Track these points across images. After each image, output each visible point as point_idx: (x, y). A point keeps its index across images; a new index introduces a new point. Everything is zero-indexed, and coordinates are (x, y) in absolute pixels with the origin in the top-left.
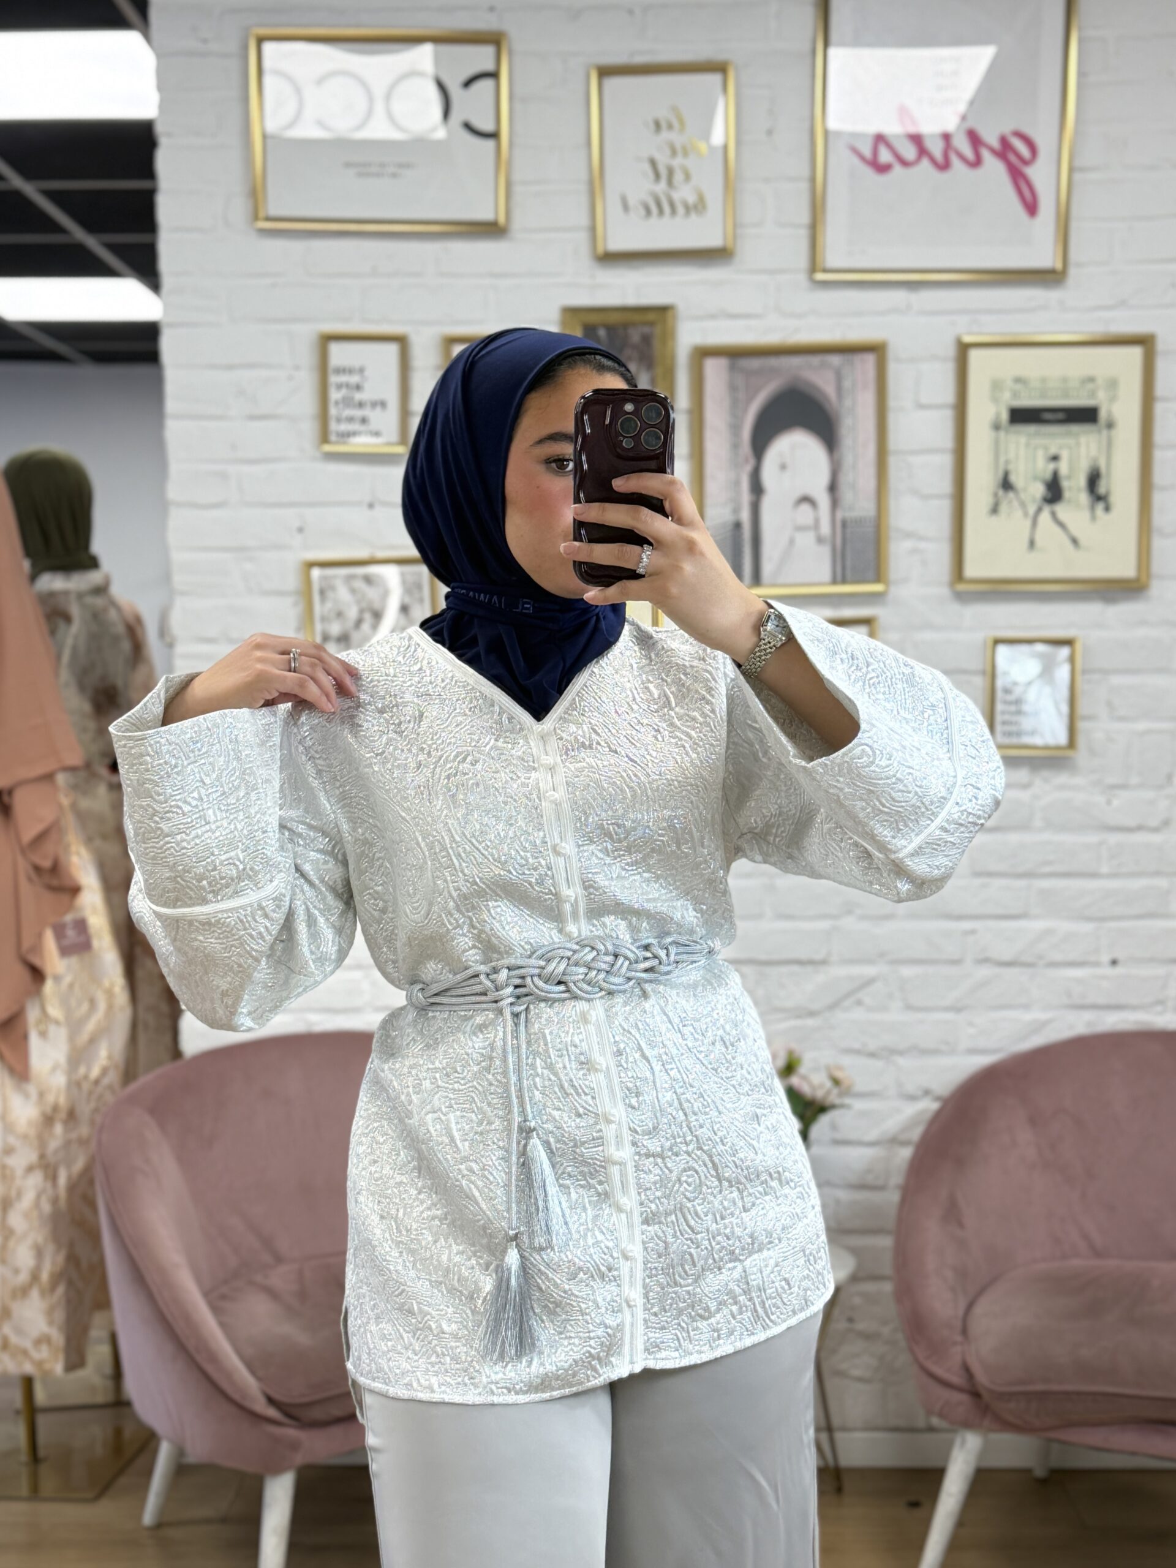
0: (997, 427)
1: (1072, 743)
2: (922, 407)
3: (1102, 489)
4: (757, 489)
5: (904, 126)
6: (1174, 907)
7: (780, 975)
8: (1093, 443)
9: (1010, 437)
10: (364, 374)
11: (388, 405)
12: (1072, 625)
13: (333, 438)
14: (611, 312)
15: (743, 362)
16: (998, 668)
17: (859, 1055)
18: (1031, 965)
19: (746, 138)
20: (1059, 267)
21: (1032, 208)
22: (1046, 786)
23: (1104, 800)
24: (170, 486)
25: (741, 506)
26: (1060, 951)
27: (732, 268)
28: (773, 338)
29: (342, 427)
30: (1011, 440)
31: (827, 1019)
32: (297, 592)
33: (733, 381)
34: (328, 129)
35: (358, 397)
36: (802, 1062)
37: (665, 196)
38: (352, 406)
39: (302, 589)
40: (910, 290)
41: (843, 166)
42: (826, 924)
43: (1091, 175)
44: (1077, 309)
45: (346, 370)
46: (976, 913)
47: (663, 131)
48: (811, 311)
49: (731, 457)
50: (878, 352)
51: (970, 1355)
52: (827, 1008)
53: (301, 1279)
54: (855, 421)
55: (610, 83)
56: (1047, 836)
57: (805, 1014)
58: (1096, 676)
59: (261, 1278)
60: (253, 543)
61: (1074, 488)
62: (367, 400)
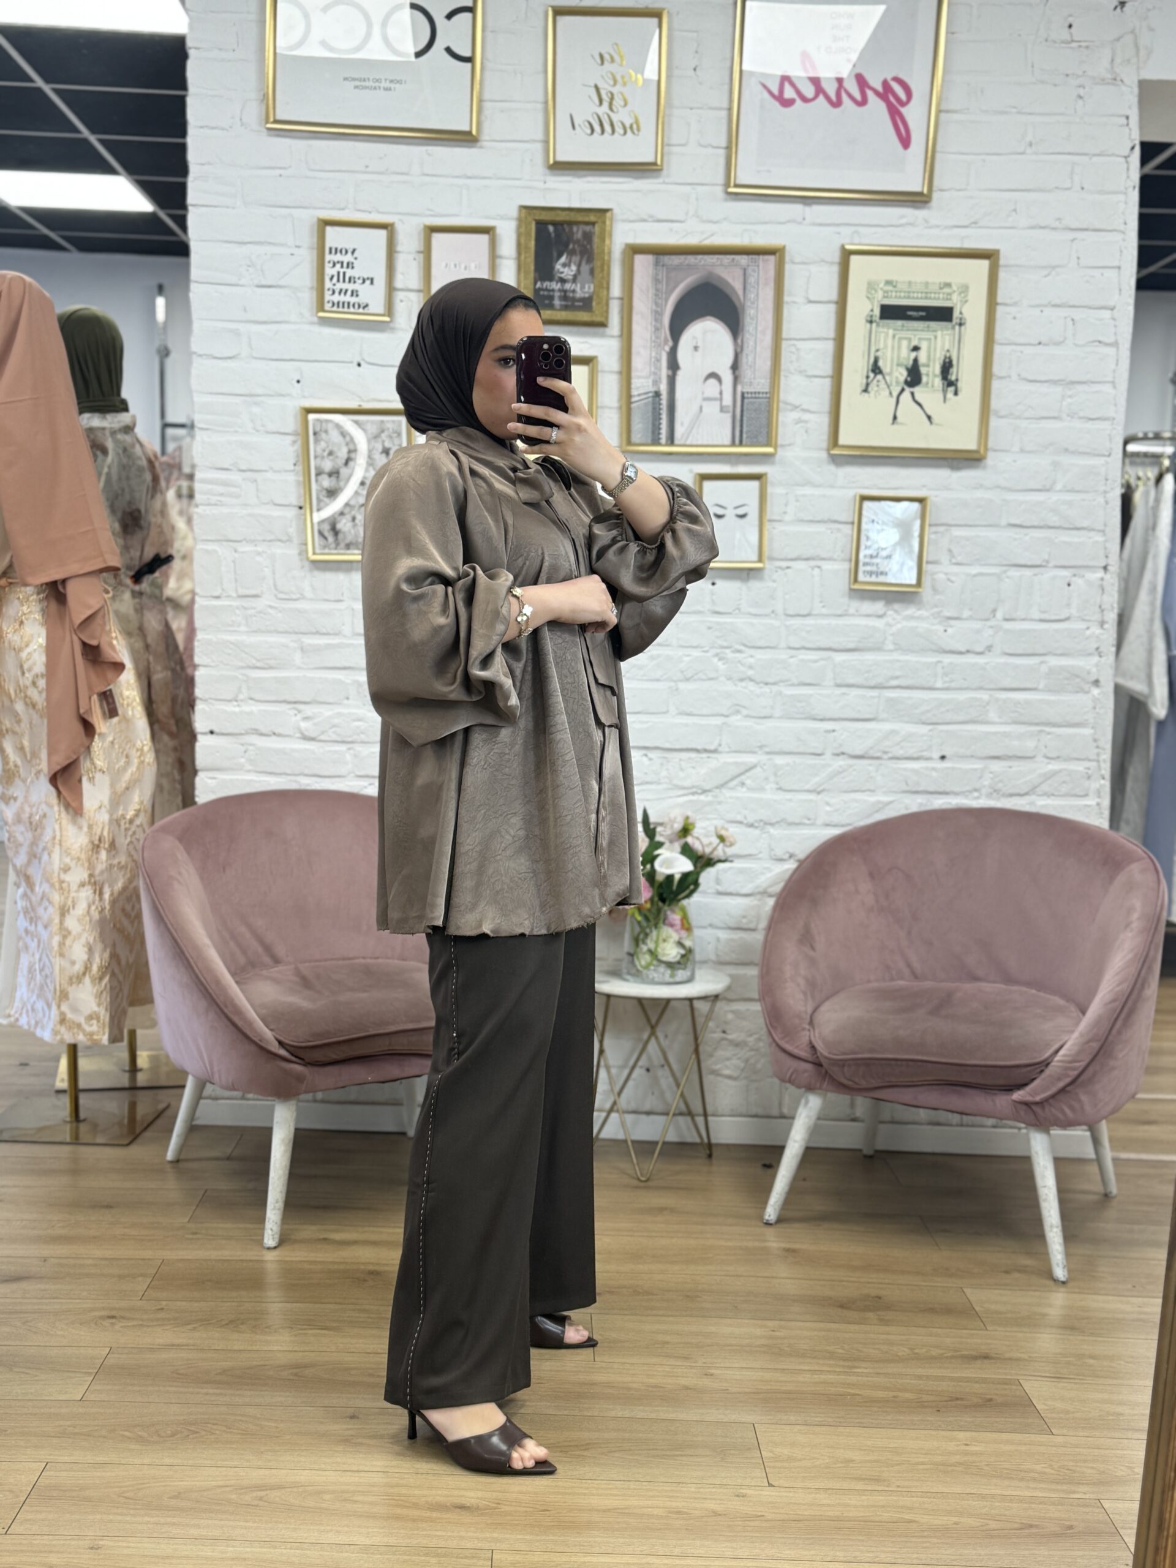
0: (869, 321)
2: (810, 302)
4: (674, 365)
5: (806, 70)
6: (993, 715)
7: (681, 760)
8: (947, 337)
9: (881, 329)
10: (356, 254)
11: (375, 281)
12: (924, 486)
13: (328, 306)
14: (560, 212)
15: (666, 259)
16: (864, 520)
17: (739, 825)
18: (878, 758)
19: (676, 72)
20: (925, 191)
21: (905, 142)
22: (898, 617)
23: (942, 629)
24: (193, 339)
25: (660, 378)
26: (902, 748)
27: (661, 180)
28: (692, 240)
29: (336, 298)
30: (881, 332)
31: (715, 796)
32: (295, 434)
33: (657, 274)
34: (331, 49)
35: (350, 273)
36: (694, 827)
37: (606, 116)
38: (344, 281)
39: (300, 431)
40: (805, 204)
41: (754, 99)
42: (718, 721)
43: (955, 116)
44: (938, 226)
45: (341, 251)
46: (836, 716)
47: (606, 63)
48: (725, 219)
49: (653, 338)
50: (778, 254)
51: (815, 1036)
52: (717, 787)
53: (298, 973)
54: (757, 311)
55: (563, 20)
56: (896, 656)
57: (699, 791)
58: (942, 529)
59: (265, 972)
60: (259, 391)
61: (931, 374)
62: (357, 276)
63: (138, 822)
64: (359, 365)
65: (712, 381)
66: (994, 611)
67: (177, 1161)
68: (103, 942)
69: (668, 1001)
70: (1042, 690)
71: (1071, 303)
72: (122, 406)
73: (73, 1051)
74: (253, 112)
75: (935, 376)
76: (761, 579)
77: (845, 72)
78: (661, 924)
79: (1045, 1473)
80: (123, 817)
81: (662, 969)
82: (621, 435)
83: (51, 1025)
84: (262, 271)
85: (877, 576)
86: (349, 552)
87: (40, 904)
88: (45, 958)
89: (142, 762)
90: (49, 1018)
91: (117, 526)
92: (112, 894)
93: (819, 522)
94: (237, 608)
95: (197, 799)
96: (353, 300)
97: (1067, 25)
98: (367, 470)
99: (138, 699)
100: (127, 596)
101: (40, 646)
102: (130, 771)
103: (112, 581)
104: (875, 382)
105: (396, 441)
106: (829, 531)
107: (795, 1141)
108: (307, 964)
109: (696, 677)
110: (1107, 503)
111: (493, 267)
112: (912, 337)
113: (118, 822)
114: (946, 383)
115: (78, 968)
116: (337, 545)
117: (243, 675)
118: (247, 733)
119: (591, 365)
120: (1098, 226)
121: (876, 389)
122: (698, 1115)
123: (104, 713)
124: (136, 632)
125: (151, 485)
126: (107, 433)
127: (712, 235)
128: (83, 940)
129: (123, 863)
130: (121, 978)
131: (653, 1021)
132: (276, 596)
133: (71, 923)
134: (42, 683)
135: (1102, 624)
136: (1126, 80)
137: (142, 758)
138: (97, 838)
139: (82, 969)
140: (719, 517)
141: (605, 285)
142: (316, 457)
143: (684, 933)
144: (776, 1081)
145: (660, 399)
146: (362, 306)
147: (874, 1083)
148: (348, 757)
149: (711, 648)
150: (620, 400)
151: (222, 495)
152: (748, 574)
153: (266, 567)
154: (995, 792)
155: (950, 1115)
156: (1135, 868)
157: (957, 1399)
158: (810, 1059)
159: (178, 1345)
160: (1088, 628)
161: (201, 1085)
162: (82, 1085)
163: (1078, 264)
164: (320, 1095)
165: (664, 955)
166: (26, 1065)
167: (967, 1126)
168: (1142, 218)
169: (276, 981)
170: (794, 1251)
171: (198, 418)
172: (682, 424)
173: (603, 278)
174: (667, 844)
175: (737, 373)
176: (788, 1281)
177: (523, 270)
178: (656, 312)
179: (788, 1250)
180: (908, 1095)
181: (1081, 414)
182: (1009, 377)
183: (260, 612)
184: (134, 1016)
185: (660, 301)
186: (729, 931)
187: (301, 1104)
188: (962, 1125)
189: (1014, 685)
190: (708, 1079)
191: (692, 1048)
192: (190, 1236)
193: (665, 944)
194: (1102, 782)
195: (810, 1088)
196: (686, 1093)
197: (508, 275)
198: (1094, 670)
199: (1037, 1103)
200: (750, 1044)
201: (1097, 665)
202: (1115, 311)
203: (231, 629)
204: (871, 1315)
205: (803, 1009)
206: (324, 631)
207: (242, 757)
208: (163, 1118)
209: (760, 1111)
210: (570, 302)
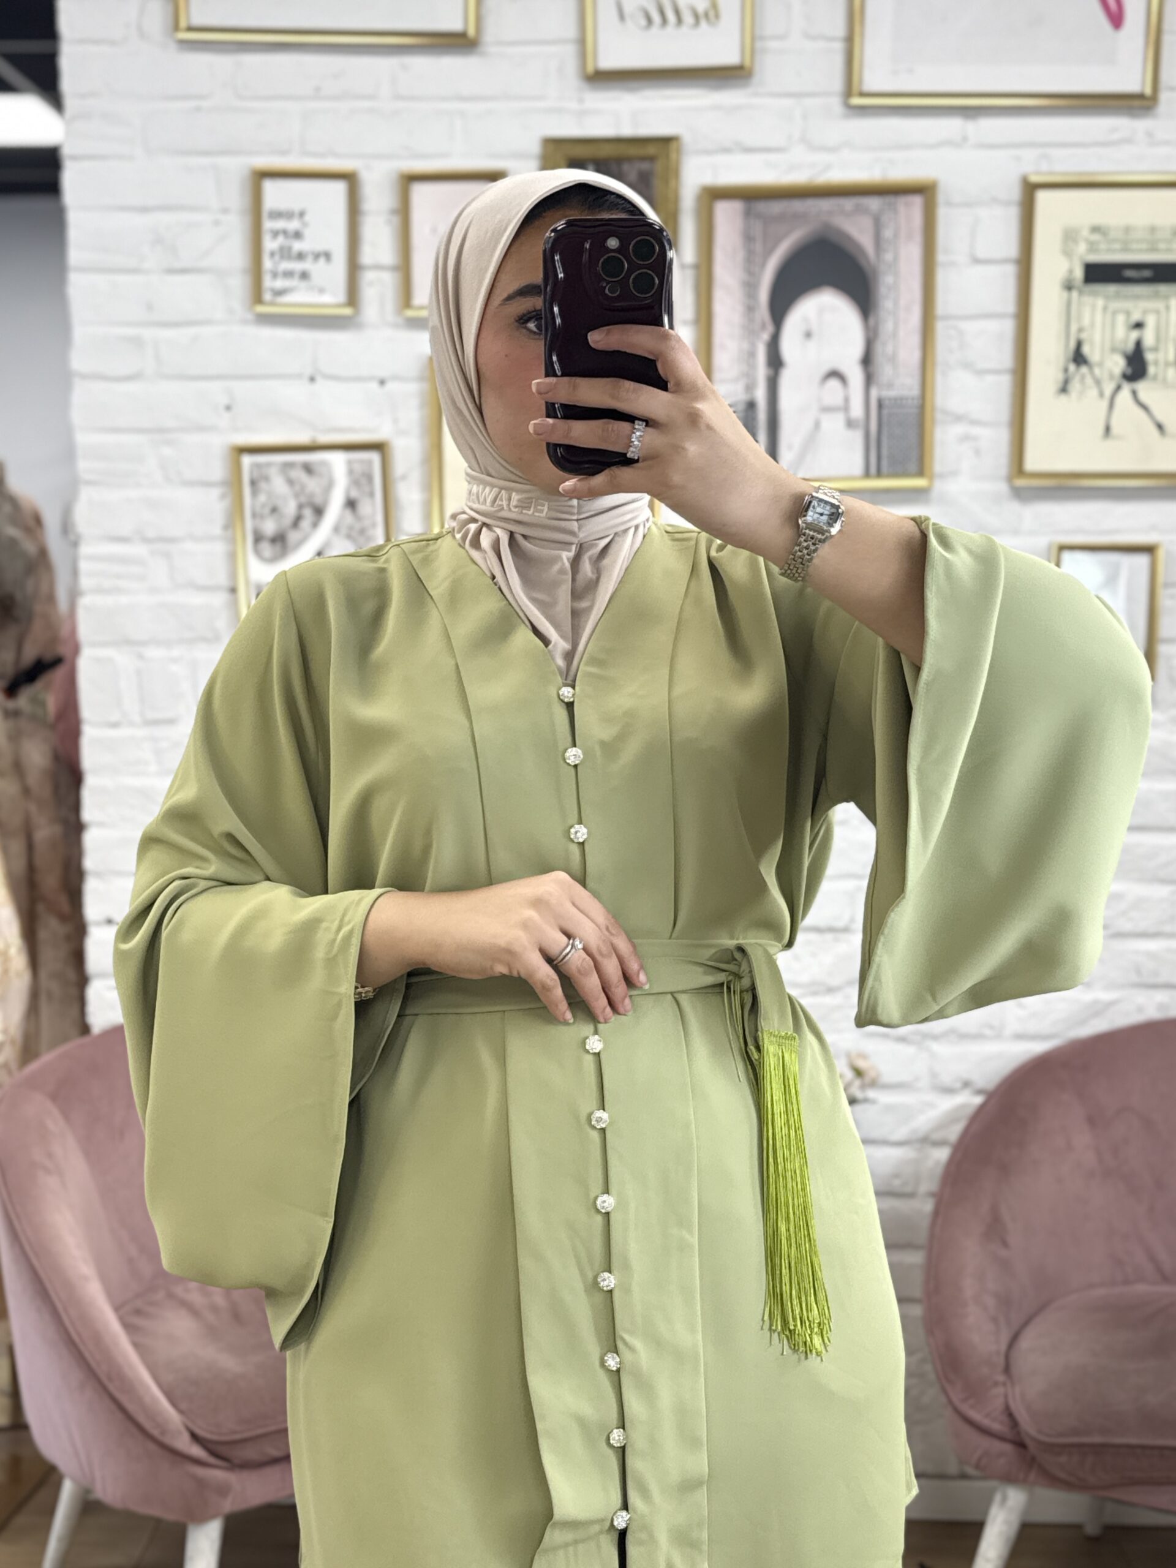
0: (1069, 287)
2: (978, 261)
4: (775, 362)
9: (1085, 299)
10: (307, 218)
11: (332, 257)
12: (1152, 528)
13: (267, 296)
14: (603, 145)
15: (762, 207)
17: (886, 1039)
20: (1148, 91)
21: (1117, 18)
24: (73, 352)
25: (756, 382)
27: (752, 91)
28: (799, 177)
29: (279, 284)
30: (1085, 303)
32: (224, 483)
33: (748, 229)
35: (297, 246)
37: (669, 2)
38: (290, 258)
39: (230, 479)
40: (964, 118)
44: (1167, 142)
45: (285, 215)
48: (845, 144)
49: (745, 323)
50: (926, 194)
54: (896, 278)
57: (823, 990)
60: (172, 424)
61: (1162, 360)
62: (308, 251)
64: (312, 379)
65: (834, 383)
74: (157, 16)
75: (1168, 365)
84: (174, 249)
94: (144, 739)
96: (303, 284)
105: (367, 489)
112: (1133, 308)
127: (828, 167)
142: (254, 515)
145: (756, 413)
146: (317, 292)
151: (120, 577)
153: (185, 679)
171: (84, 470)
172: (789, 448)
175: (870, 368)
178: (750, 286)
185: (753, 266)
195: (1010, 1480)
203: (136, 769)
205: (993, 1346)
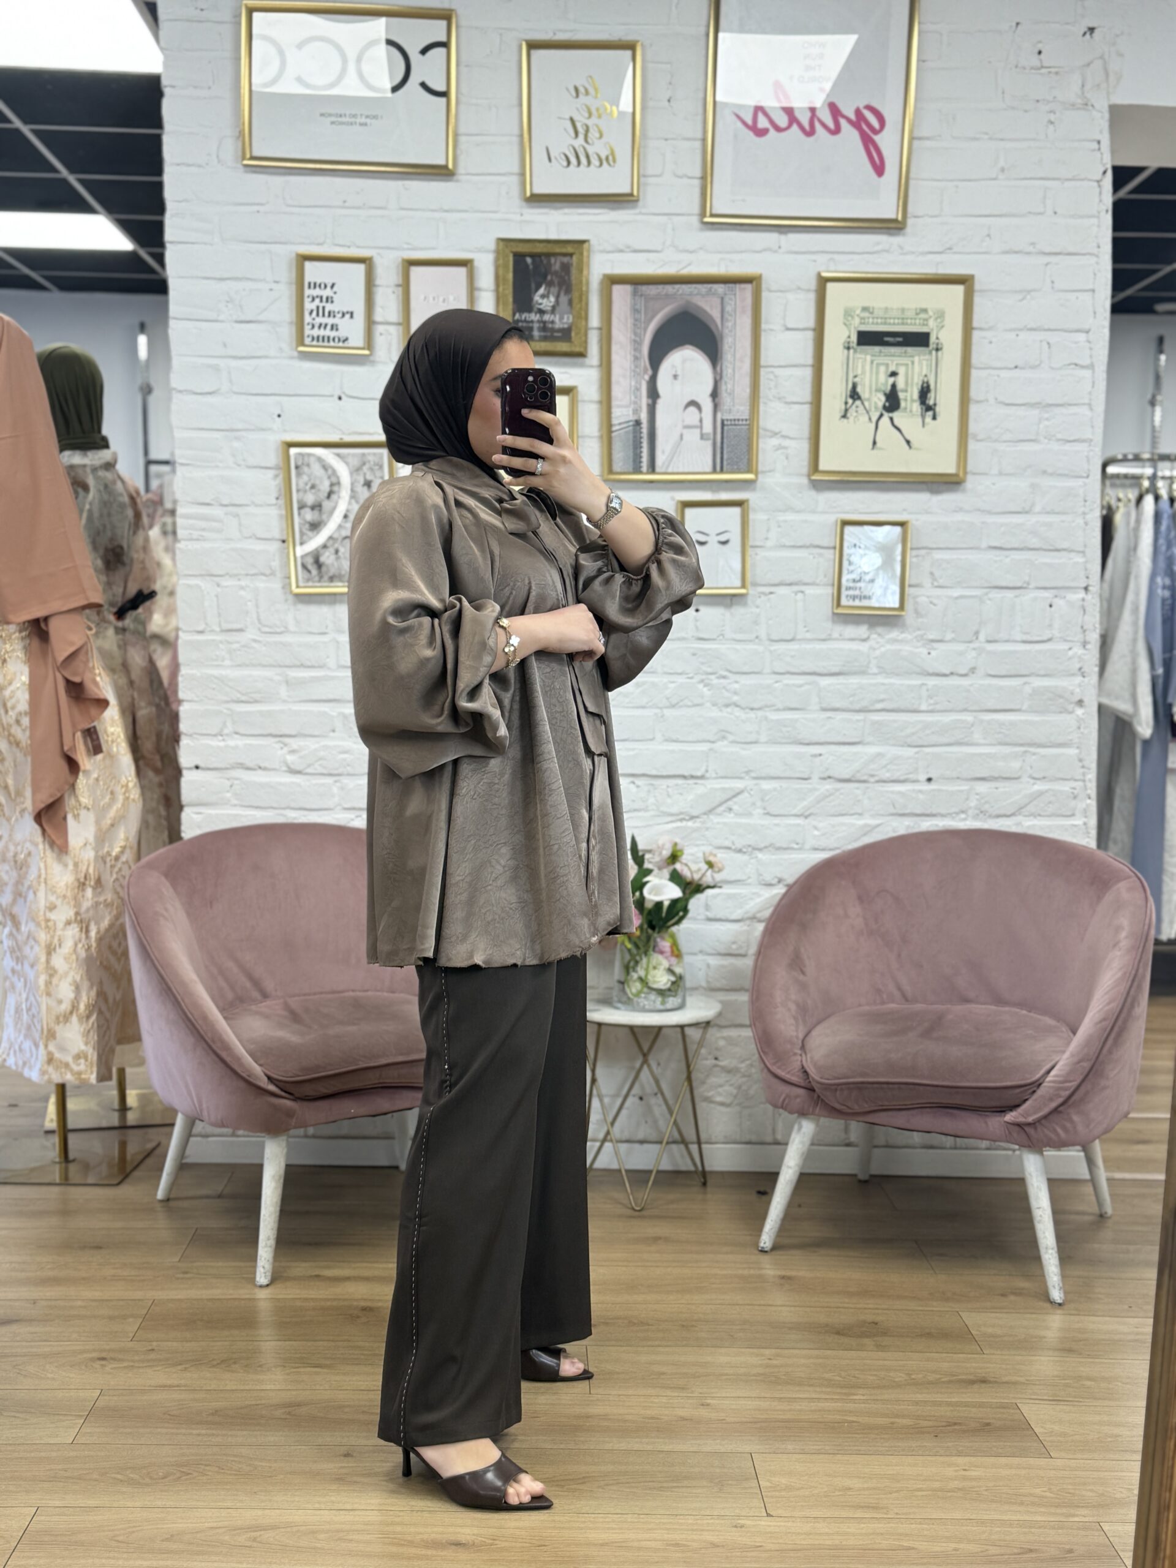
0: (847, 347)
1: (902, 606)
2: (788, 329)
3: (931, 402)
4: (653, 394)
5: (779, 100)
6: (977, 737)
7: (668, 787)
8: (925, 363)
9: (858, 355)
10: (335, 289)
11: (355, 315)
12: (905, 510)
13: (307, 341)
14: (538, 244)
15: (644, 288)
16: (846, 544)
17: (728, 851)
18: (864, 781)
19: (651, 104)
20: (900, 218)
21: (879, 169)
22: (880, 640)
23: (925, 651)
24: (173, 376)
25: (640, 407)
26: (888, 771)
27: (637, 211)
28: (670, 270)
29: (316, 332)
30: (858, 358)
31: (703, 823)
32: (277, 468)
33: (635, 304)
34: (307, 86)
35: (329, 307)
36: (683, 854)
37: (582, 149)
38: (324, 315)
39: (281, 464)
40: (781, 233)
41: (728, 129)
42: (704, 747)
43: (927, 143)
44: (913, 253)
45: (320, 286)
46: (823, 740)
47: (581, 96)
48: (701, 248)
49: (633, 367)
50: (754, 283)
51: (807, 1061)
52: (705, 814)
53: (287, 1007)
54: (735, 339)
55: (537, 54)
56: (880, 679)
57: (687, 818)
58: (923, 552)
59: (253, 1007)
60: (240, 426)
61: (909, 398)
62: (336, 310)
63: (124, 858)
64: (340, 398)
65: (692, 409)
66: (977, 633)
67: (168, 1200)
68: (90, 979)
69: (660, 1028)
70: (1025, 711)
71: (1046, 327)
72: (103, 443)
73: (62, 1090)
74: (230, 148)
75: (913, 401)
76: (745, 604)
77: (819, 102)
78: (651, 952)
79: (1046, 1497)
80: (109, 854)
81: (653, 996)
82: (602, 465)
83: (38, 1066)
84: (241, 306)
85: (860, 599)
86: (332, 584)
87: (26, 943)
88: (32, 998)
89: (127, 798)
90: (37, 1058)
91: (99, 563)
92: (98, 932)
93: (801, 547)
94: (221, 642)
95: (183, 835)
96: (333, 334)
97: (1037, 51)
98: (350, 503)
99: (122, 736)
100: (111, 632)
101: (24, 684)
102: (115, 808)
103: (95, 618)
104: (854, 407)
105: (378, 474)
106: (811, 557)
107: (789, 1167)
108: (296, 998)
109: (681, 704)
110: (1086, 524)
111: (472, 298)
112: (890, 362)
113: (103, 859)
114: (924, 408)
115: (65, 1006)
116: (321, 577)
117: (228, 709)
118: (232, 768)
119: (571, 394)
120: (1071, 249)
121: (855, 414)
122: (693, 1143)
123: (88, 750)
124: (121, 668)
125: (132, 521)
126: (88, 470)
127: (689, 265)
128: (70, 979)
129: (109, 900)
130: (108, 1015)
131: (645, 1049)
132: (259, 629)
133: (58, 962)
134: (26, 721)
135: (1084, 644)
136: (1095, 105)
137: (127, 795)
138: (83, 875)
139: (69, 1008)
140: (702, 543)
141: (583, 313)
142: (298, 491)
143: (674, 960)
144: (770, 1107)
145: (641, 428)
146: (342, 339)
147: (867, 1107)
148: (335, 790)
149: (696, 674)
150: (600, 429)
151: (204, 530)
152: (731, 600)
153: (250, 601)
154: (982, 813)
155: (943, 1137)
156: (1122, 886)
157: (955, 1424)
158: (802, 1084)
159: (170, 1386)
160: (1070, 649)
161: (191, 1122)
162: (71, 1124)
163: (1053, 288)
164: (311, 1131)
165: (655, 982)
166: (15, 1106)
167: (961, 1148)
168: (1116, 242)
169: (267, 1017)
170: (789, 1278)
171: (180, 456)
172: (663, 452)
173: (581, 309)
174: (656, 871)
175: (717, 400)
176: (783, 1308)
177: (501, 303)
178: (635, 341)
179: (783, 1277)
180: (900, 1119)
181: (1059, 436)
182: (987, 400)
183: (244, 646)
184: (122, 1054)
185: (638, 331)
186: (719, 957)
187: (290, 1140)
188: (955, 1148)
189: (998, 707)
190: (701, 1106)
191: (684, 1076)
192: (181, 1276)
193: (656, 971)
194: (1089, 801)
195: (803, 1114)
196: (679, 1121)
197: (486, 304)
198: (1078, 690)
199: (1029, 1124)
200: (743, 1070)
201: (1080, 685)
202: (1090, 333)
203: (216, 663)
204: (866, 1341)
205: (795, 1034)
206: (309, 664)
207: (228, 791)
208: (154, 1155)
209: (754, 1138)
210: (549, 333)
